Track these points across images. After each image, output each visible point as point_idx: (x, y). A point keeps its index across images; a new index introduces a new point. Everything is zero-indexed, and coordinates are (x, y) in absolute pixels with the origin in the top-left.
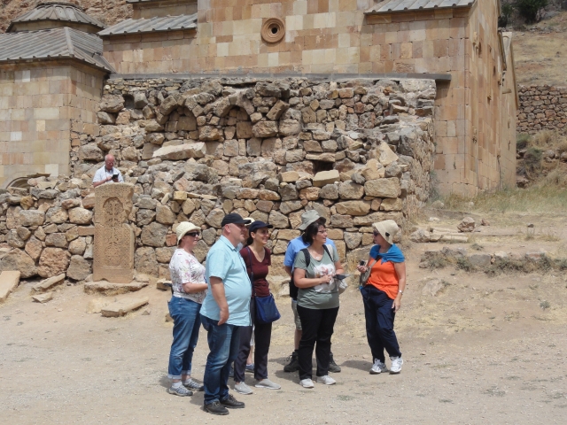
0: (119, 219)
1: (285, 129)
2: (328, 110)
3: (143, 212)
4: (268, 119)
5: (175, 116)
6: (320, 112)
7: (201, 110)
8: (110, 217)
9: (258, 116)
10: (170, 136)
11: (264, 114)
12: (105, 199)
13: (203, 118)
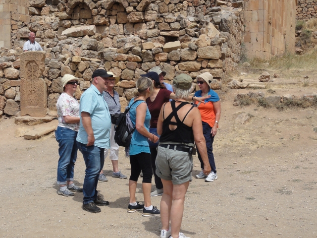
0: (36, 75)
1: (148, 17)
2: (175, 4)
3: (52, 70)
4: (137, 11)
5: (78, 10)
6: (170, 6)
7: (94, 5)
8: (30, 74)
9: (130, 9)
10: (75, 22)
11: (135, 8)
12: (27, 62)
13: (96, 10)
